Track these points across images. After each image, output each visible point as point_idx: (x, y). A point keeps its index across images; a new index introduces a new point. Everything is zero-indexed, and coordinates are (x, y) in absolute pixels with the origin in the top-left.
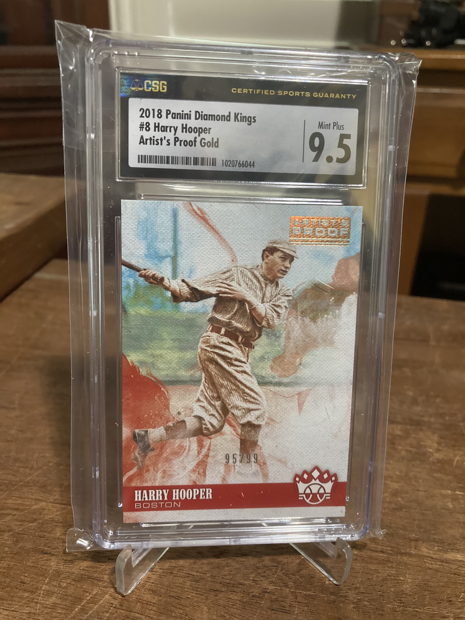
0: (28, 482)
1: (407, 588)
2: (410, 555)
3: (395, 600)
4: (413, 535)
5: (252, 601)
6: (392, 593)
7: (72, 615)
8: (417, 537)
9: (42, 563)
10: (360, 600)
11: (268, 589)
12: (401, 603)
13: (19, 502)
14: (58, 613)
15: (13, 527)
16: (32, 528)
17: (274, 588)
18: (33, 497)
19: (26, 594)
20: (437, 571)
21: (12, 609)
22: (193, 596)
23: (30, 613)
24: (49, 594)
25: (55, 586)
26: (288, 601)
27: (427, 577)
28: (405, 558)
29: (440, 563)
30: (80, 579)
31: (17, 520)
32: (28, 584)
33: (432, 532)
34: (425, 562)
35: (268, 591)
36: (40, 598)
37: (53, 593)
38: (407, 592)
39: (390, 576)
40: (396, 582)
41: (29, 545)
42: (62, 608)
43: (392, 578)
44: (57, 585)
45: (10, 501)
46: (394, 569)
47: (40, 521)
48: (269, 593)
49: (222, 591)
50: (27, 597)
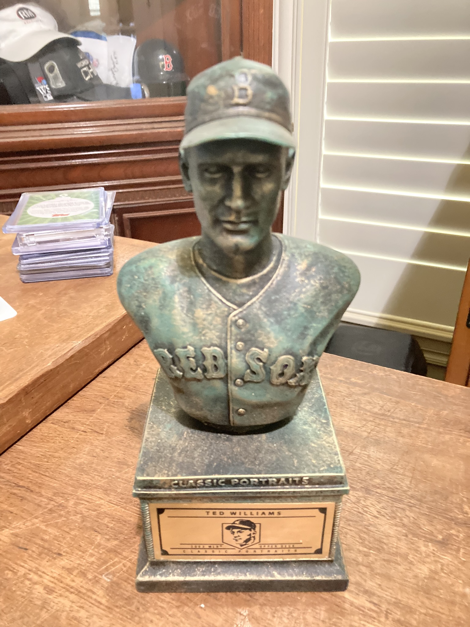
0: (98, 486)
9: (93, 537)
13: (90, 497)
15: (84, 512)
16: (93, 515)
18: (98, 496)
24: (92, 555)
30: (110, 551)
32: (83, 547)
36: (86, 557)
37: (94, 555)
41: (89, 525)
42: (96, 565)
44: (97, 551)
45: (85, 496)
47: (99, 512)
50: (80, 555)
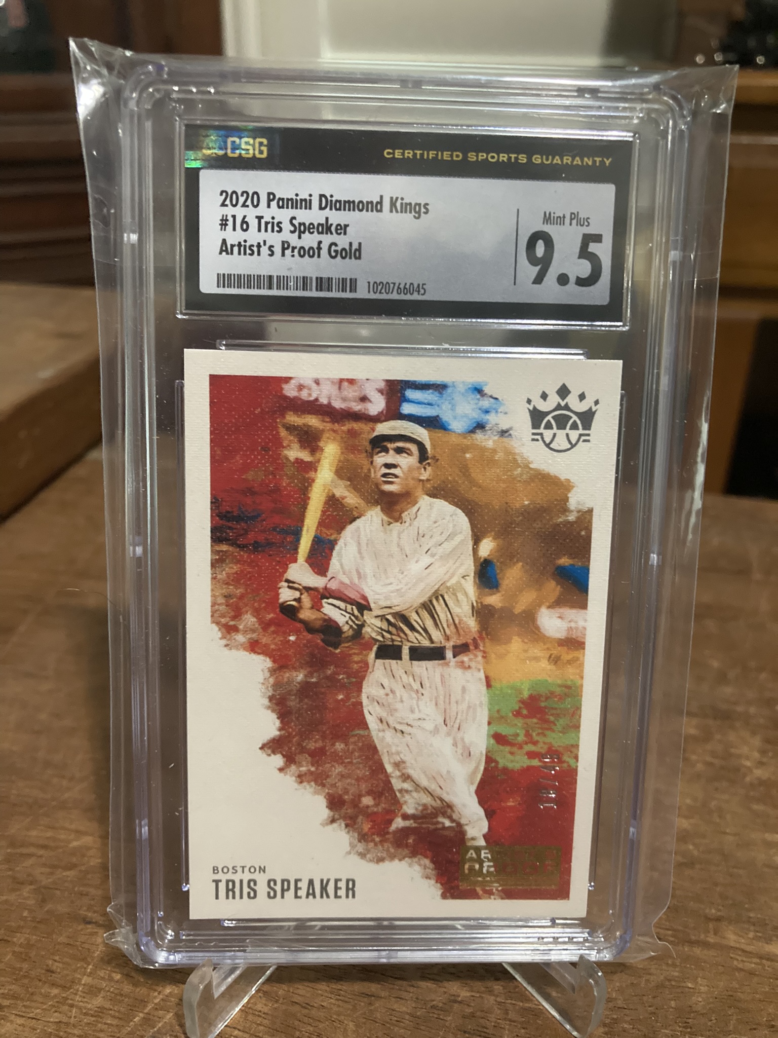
0: (65, 802)
1: (699, 1001)
2: (706, 945)
3: (676, 1023)
4: (713, 911)
5: (431, 1015)
6: (671, 1010)
7: (129, 1029)
8: (719, 914)
9: (82, 938)
10: (615, 1021)
11: (459, 996)
12: (686, 1027)
13: (49, 834)
14: (105, 1024)
15: (38, 877)
16: (69, 879)
17: (468, 994)
18: (73, 827)
19: (55, 991)
20: (752, 973)
21: (31, 1015)
22: (331, 1003)
23: (60, 1022)
24: (92, 991)
25: (103, 979)
26: (492, 1017)
27: (735, 985)
28: (697, 951)
29: (758, 961)
31: (44, 865)
32: (59, 973)
33: (746, 906)
34: (731, 958)
35: (460, 999)
36: (77, 998)
37: (100, 990)
38: (699, 1008)
39: (669, 980)
40: (679, 990)
41: (62, 908)
42: (112, 1016)
43: (673, 983)
44: (107, 977)
45: (34, 833)
46: (677, 969)
47: (83, 868)
48: (460, 1002)
49: (381, 997)
50: (55, 996)
